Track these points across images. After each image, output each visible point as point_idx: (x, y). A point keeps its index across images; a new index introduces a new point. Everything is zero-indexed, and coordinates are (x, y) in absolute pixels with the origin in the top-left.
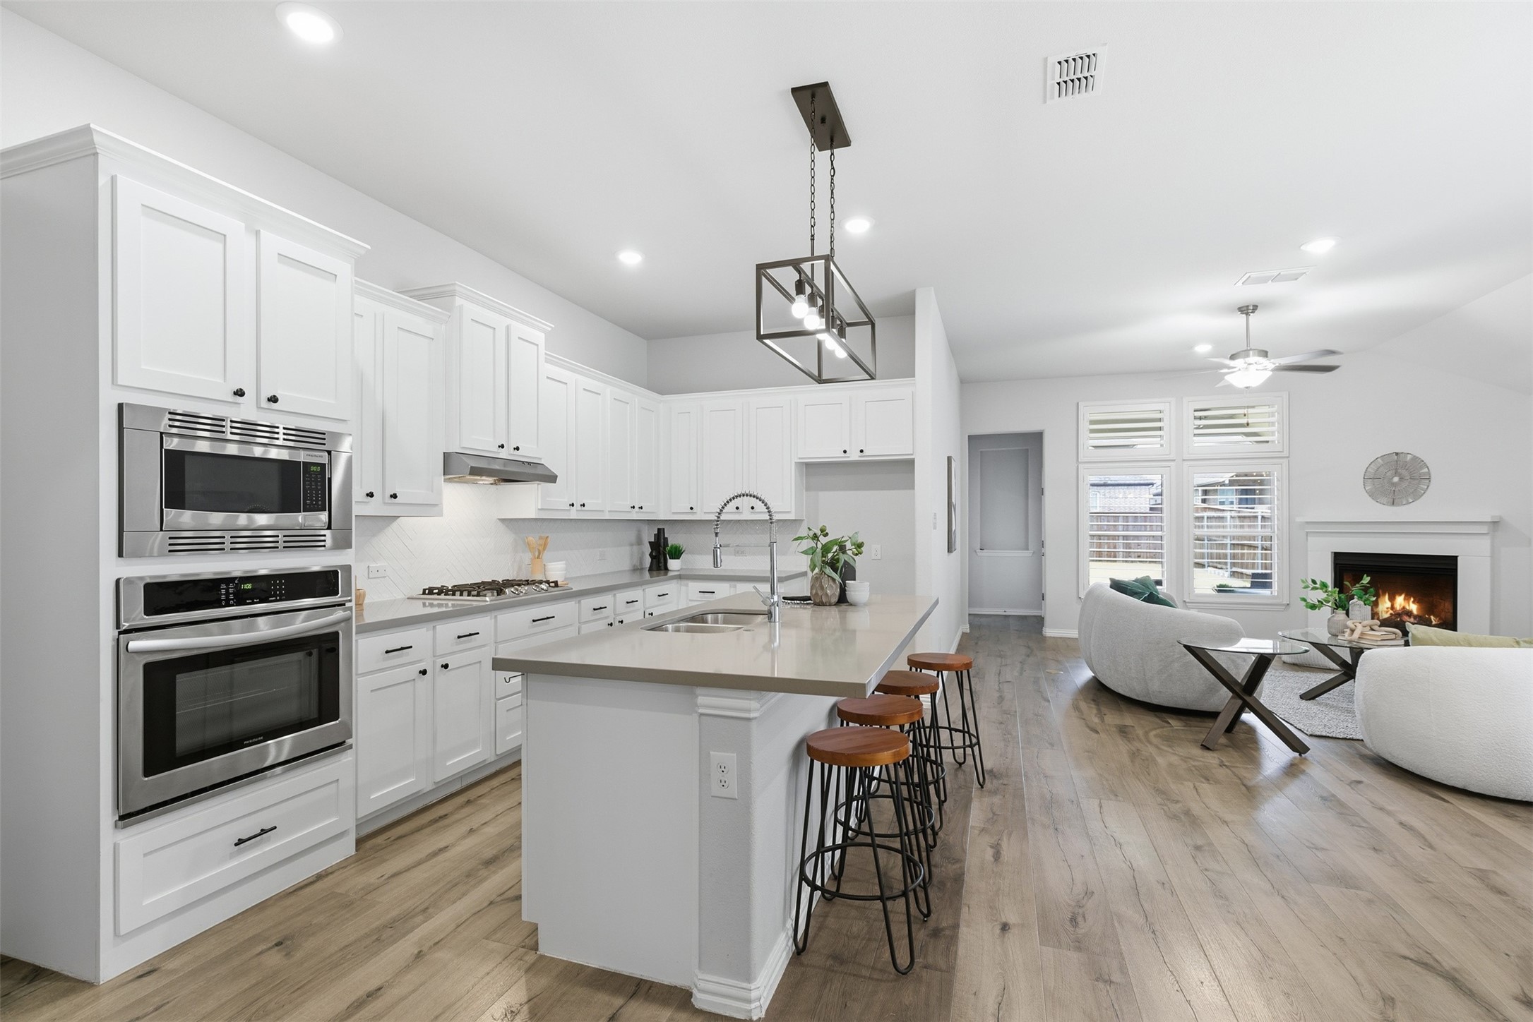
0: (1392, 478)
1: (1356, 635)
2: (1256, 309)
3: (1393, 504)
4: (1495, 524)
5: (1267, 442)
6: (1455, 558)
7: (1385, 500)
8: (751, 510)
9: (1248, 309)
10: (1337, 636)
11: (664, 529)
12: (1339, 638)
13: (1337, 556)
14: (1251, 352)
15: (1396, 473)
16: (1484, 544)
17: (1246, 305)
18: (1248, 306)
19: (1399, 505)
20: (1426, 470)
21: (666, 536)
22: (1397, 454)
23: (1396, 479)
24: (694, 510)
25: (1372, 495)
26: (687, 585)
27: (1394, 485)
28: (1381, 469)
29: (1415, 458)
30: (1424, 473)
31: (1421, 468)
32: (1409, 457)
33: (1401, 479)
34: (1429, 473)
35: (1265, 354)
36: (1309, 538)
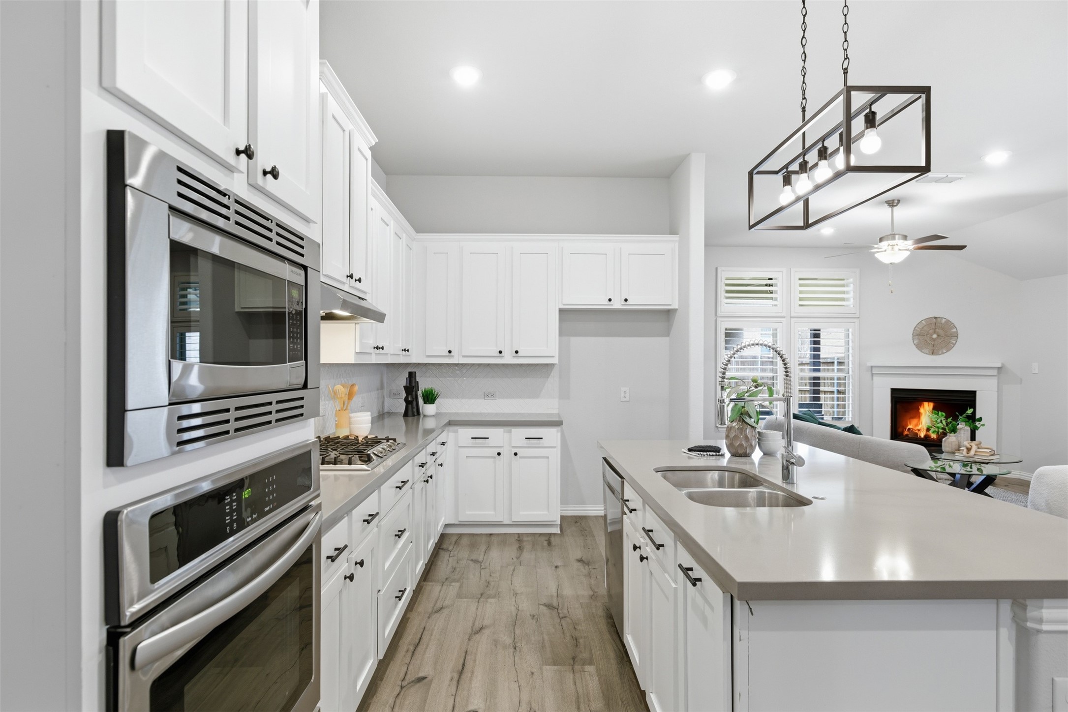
0: (932, 335)
1: (972, 453)
2: (899, 203)
3: (933, 354)
4: (999, 369)
5: (844, 306)
6: (974, 393)
7: (927, 351)
8: (515, 354)
9: (893, 203)
10: (955, 453)
11: (415, 372)
12: (956, 454)
13: (894, 391)
14: (897, 236)
15: (935, 332)
16: (994, 382)
17: (893, 199)
18: (893, 200)
19: (935, 355)
20: (955, 330)
21: (417, 380)
22: (935, 318)
23: (935, 336)
24: (452, 354)
25: (919, 347)
26: (457, 432)
27: (934, 340)
28: (925, 328)
29: (948, 321)
30: (954, 332)
31: (952, 328)
32: (944, 320)
33: (939, 336)
34: (957, 333)
35: (905, 238)
36: (874, 378)
